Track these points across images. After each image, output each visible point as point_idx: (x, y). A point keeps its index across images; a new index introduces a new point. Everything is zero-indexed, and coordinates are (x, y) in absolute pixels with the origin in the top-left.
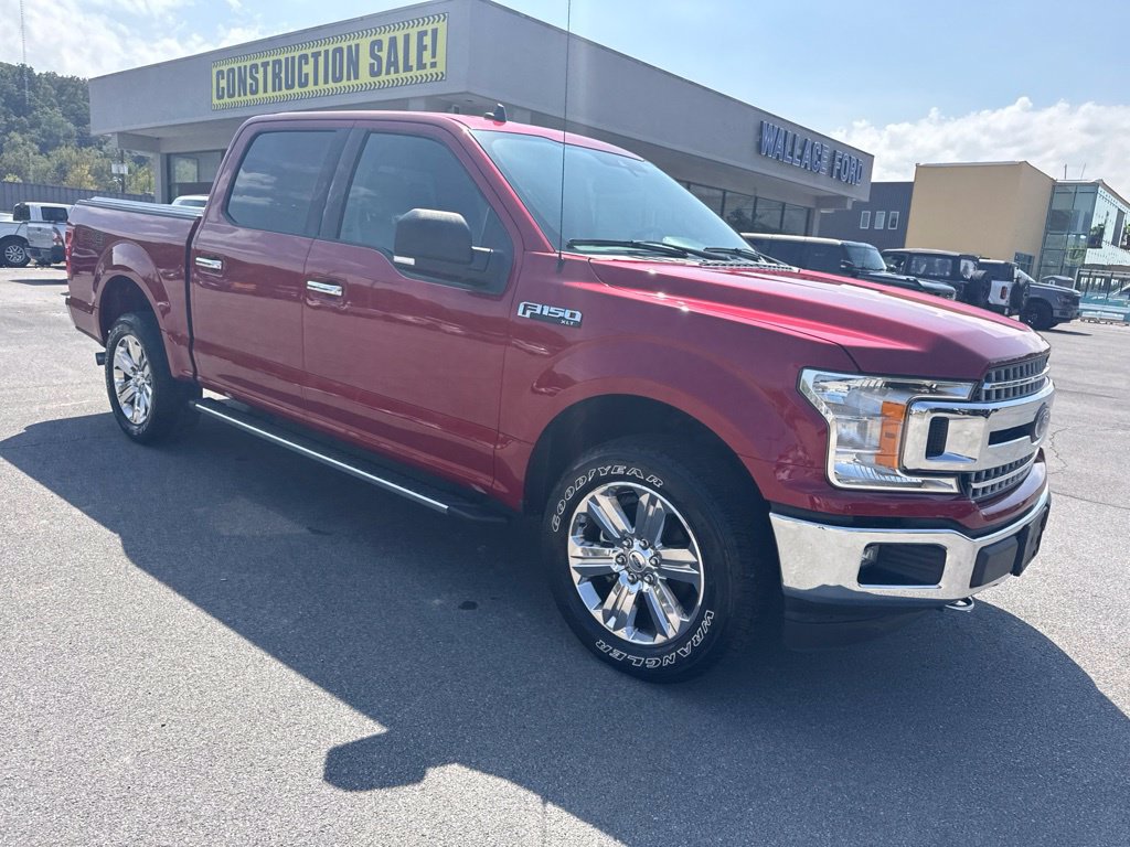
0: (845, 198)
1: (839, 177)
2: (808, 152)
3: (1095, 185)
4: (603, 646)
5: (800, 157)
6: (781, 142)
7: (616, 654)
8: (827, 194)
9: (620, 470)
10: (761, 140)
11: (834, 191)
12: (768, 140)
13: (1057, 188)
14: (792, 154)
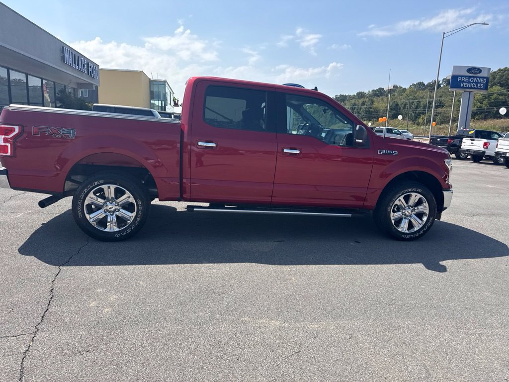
0: (92, 84)
1: (91, 74)
2: (80, 62)
3: (165, 82)
4: (403, 236)
5: (78, 65)
6: (71, 57)
7: (408, 237)
8: (86, 82)
9: (410, 190)
10: (64, 56)
11: (89, 81)
12: (66, 55)
13: (151, 82)
14: (75, 64)
